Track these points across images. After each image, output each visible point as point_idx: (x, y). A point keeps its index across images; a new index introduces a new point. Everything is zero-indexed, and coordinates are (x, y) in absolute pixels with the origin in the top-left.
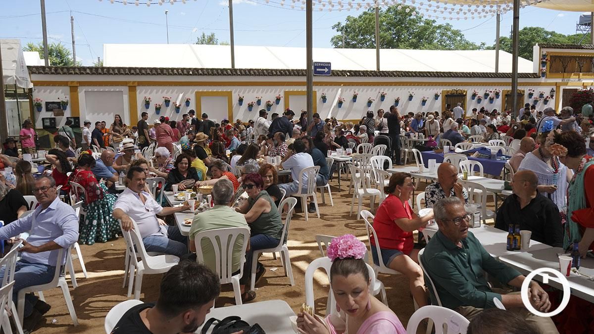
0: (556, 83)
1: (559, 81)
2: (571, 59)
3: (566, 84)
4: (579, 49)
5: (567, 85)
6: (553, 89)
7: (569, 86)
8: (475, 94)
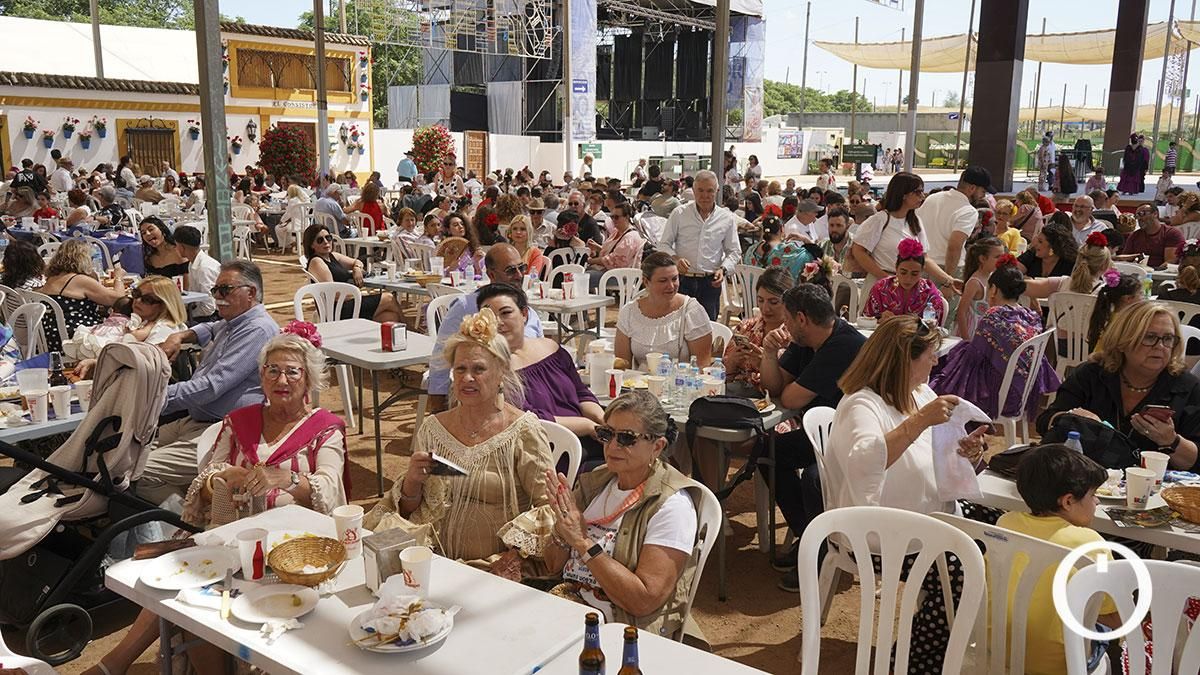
0: (259, 108)
1: (268, 104)
2: (290, 61)
3: (282, 112)
4: (306, 39)
5: (282, 114)
6: (251, 121)
7: (287, 116)
8: (31, 125)
